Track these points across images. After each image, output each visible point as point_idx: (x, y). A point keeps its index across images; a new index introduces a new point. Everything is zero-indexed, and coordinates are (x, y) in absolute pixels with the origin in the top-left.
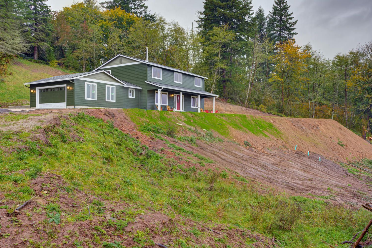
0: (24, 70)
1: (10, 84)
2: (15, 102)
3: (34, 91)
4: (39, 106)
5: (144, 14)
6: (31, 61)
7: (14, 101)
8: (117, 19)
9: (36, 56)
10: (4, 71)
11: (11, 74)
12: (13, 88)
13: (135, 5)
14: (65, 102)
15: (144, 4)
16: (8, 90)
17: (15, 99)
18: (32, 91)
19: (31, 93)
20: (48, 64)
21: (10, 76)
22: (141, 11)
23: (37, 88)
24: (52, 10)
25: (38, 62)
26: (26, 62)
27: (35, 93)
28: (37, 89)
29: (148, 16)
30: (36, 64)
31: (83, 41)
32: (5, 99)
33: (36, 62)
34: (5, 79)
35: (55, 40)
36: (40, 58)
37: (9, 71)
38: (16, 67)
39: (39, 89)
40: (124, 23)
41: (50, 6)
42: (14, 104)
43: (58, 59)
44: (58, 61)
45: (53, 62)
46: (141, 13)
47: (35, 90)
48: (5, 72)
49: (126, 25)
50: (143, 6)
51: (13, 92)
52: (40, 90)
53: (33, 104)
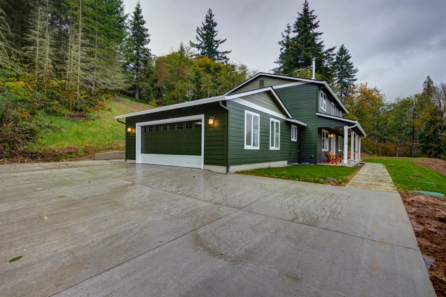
0: (125, 107)
1: (107, 121)
2: (108, 145)
3: (133, 131)
4: (141, 158)
5: (225, 64)
6: (132, 100)
7: (107, 143)
8: (206, 66)
9: (137, 96)
10: (103, 106)
11: (109, 110)
12: (110, 126)
13: (218, 57)
14: (200, 155)
15: (225, 57)
16: (103, 128)
17: (109, 140)
18: (129, 130)
19: (127, 133)
20: (148, 103)
21: (109, 112)
22: (223, 61)
23: (137, 124)
24: (152, 54)
25: (139, 101)
26: (128, 100)
27: (134, 134)
28: (139, 125)
29: (229, 65)
30: (137, 103)
31: (179, 81)
32: (96, 141)
33: (137, 101)
34: (101, 115)
35: (154, 83)
36: (141, 97)
37: (108, 106)
38: (116, 103)
39: (142, 127)
40: (212, 69)
41: (151, 50)
42: (107, 147)
43: (156, 99)
44: (156, 101)
45: (152, 102)
46: (223, 63)
47: (134, 127)
48: (102, 108)
49: (213, 71)
50: (225, 58)
51: (108, 131)
52: (144, 128)
53: (130, 154)
